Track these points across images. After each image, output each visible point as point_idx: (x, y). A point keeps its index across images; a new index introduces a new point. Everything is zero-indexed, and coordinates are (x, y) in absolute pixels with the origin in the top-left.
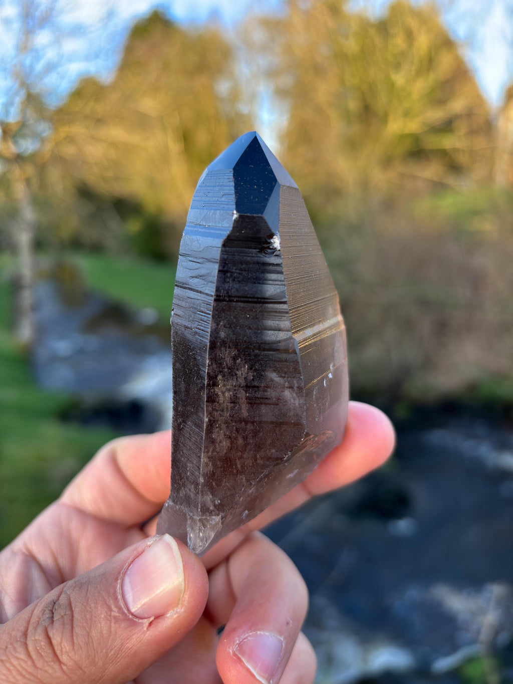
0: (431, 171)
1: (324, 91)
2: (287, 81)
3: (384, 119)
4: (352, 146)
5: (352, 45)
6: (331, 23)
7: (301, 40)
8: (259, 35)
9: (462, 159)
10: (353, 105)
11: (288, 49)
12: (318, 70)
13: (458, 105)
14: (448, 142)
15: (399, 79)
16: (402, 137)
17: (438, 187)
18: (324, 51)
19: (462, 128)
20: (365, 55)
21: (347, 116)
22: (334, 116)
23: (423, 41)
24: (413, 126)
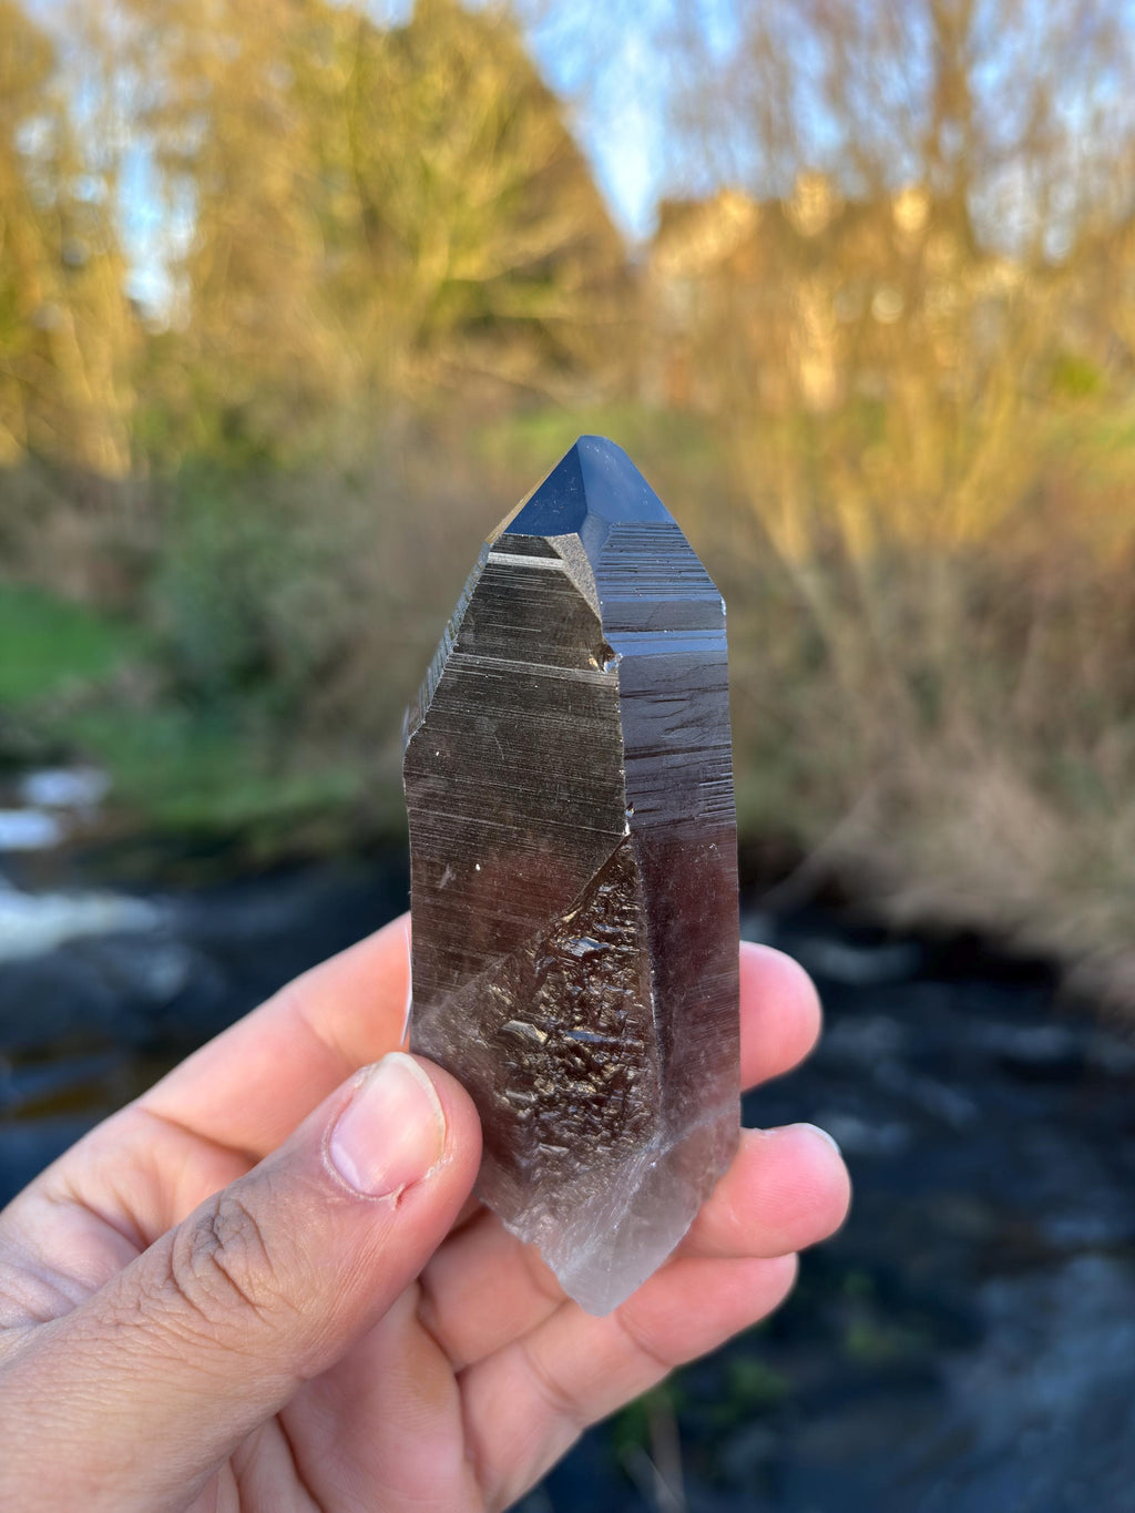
0: (517, 363)
1: (277, 173)
2: (191, 137)
3: (413, 248)
4: (344, 300)
5: (337, 74)
6: (285, 16)
8: (120, 24)
9: (572, 341)
10: (344, 207)
11: (190, 64)
12: (262, 119)
14: (552, 306)
15: (443, 160)
16: (448, 287)
17: (528, 401)
18: (274, 82)
19: (572, 277)
20: (364, 100)
21: (332, 235)
22: (299, 223)
23: (489, 84)
24: (472, 266)
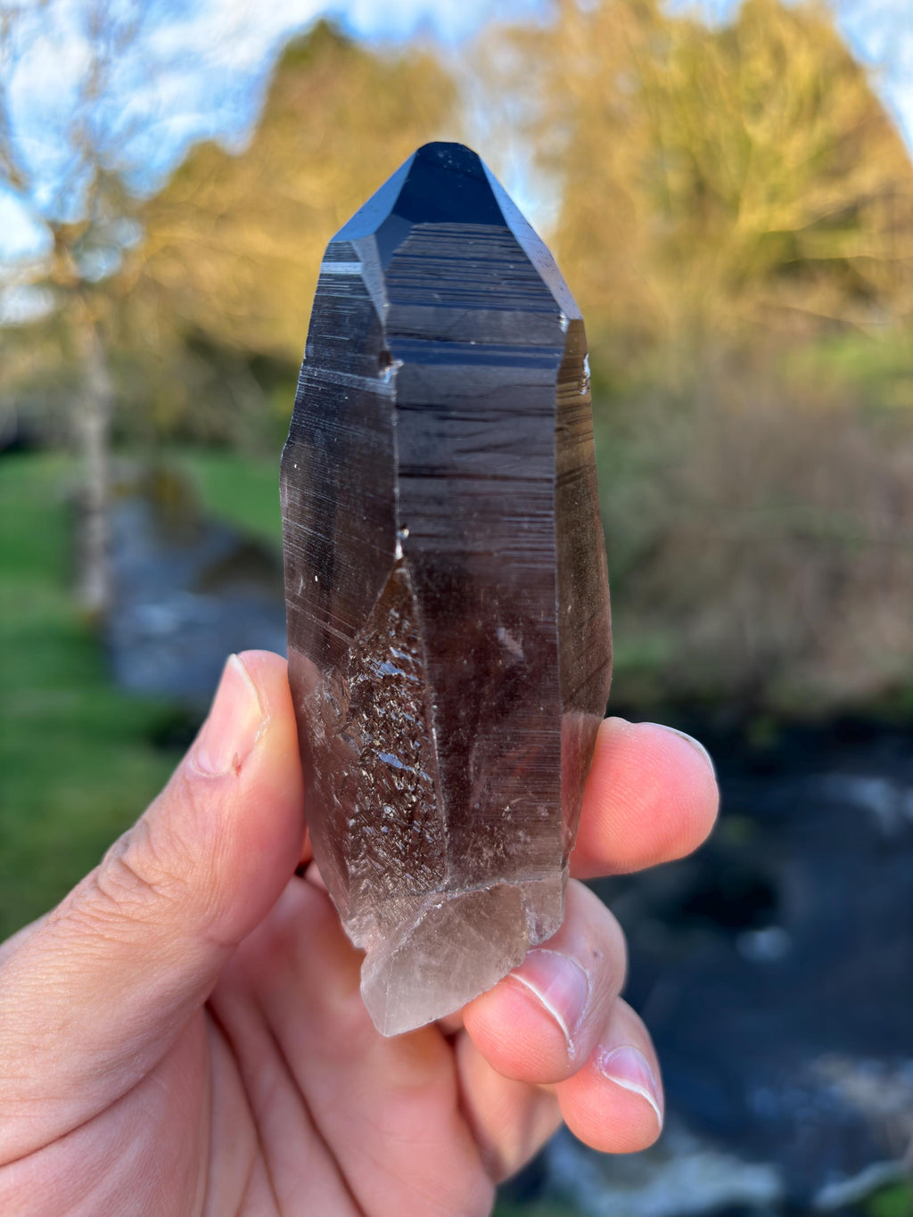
0: (820, 299)
1: (623, 157)
2: (558, 140)
3: (733, 207)
4: (674, 255)
5: (673, 73)
6: (635, 34)
7: (581, 64)
8: (505, 60)
9: (875, 276)
10: (676, 180)
11: (558, 83)
12: (612, 120)
13: (867, 179)
14: (851, 246)
15: (760, 133)
16: (765, 238)
17: (832, 329)
18: (624, 85)
19: (876, 217)
20: (698, 92)
21: (664, 201)
22: (641, 201)
23: (803, 64)
24: (786, 218)
